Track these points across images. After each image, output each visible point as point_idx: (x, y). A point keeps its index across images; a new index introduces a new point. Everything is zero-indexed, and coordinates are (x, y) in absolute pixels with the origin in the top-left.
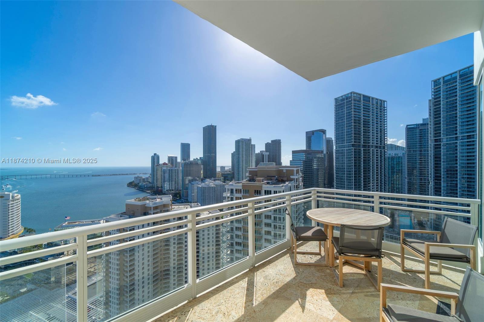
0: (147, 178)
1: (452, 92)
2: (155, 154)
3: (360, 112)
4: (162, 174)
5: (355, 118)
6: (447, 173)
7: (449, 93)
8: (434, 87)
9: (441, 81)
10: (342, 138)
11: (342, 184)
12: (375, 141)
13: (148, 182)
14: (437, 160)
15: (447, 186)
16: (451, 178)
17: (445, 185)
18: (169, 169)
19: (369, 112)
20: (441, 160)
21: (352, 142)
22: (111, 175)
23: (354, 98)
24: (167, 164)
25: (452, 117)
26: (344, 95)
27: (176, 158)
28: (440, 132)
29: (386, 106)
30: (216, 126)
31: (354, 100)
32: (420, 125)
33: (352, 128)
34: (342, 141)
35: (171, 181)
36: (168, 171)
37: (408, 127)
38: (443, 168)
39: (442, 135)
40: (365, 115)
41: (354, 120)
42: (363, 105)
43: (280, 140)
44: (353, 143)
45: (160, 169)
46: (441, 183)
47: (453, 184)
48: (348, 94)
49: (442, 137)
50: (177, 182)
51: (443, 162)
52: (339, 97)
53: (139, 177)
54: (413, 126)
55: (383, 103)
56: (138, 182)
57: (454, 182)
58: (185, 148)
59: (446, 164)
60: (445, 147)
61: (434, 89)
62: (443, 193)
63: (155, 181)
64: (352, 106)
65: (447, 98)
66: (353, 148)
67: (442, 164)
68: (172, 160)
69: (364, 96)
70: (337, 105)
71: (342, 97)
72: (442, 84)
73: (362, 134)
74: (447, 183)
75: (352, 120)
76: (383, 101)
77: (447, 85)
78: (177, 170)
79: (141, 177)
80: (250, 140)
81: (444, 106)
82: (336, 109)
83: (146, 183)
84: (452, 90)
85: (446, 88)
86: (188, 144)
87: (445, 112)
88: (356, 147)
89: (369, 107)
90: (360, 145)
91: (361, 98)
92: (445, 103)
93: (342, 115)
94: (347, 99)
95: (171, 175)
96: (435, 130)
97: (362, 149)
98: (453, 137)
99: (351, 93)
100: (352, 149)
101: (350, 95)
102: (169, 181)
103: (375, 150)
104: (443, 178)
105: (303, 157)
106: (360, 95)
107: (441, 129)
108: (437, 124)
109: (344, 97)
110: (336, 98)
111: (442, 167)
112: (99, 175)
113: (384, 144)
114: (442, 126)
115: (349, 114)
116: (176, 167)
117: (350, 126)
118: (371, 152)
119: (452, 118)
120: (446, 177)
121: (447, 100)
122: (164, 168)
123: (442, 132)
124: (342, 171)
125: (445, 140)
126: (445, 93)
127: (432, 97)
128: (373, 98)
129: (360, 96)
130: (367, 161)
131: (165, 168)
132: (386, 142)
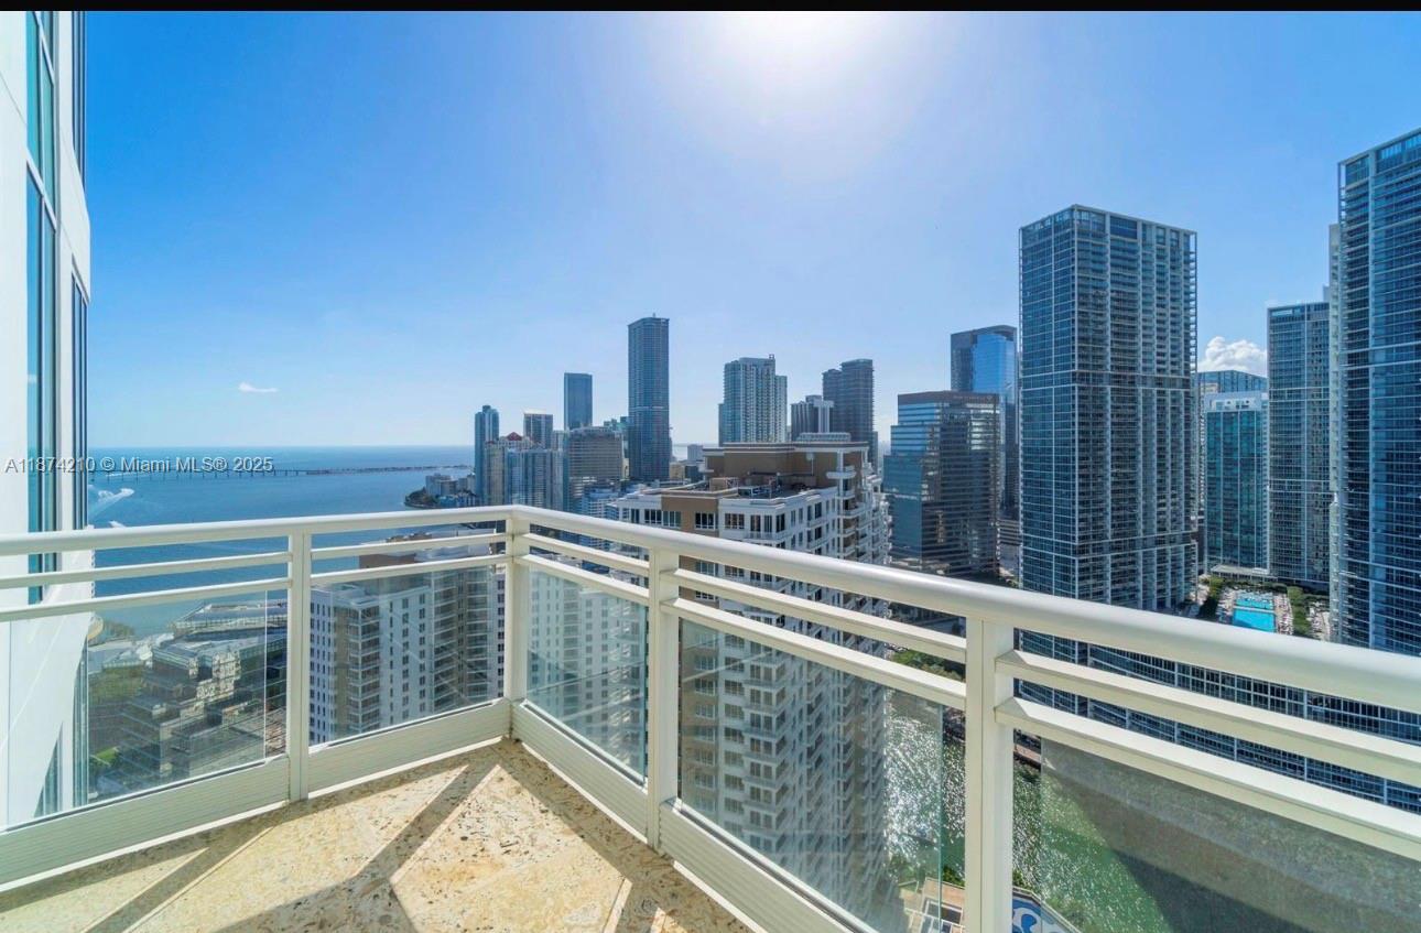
0: (463, 481)
1: (1405, 197)
2: (486, 408)
3: (1101, 271)
4: (506, 469)
5: (1084, 291)
6: (1387, 466)
7: (1395, 200)
8: (1348, 183)
9: (1371, 163)
10: (1043, 354)
11: (1041, 501)
12: (1155, 362)
13: (465, 491)
14: (1357, 423)
15: (1389, 507)
16: (1400, 480)
17: (1383, 505)
18: (526, 455)
19: (1134, 269)
20: (1366, 423)
21: (1073, 365)
22: (361, 471)
23: (1080, 226)
24: (519, 438)
25: (1407, 280)
26: (1050, 217)
27: (549, 419)
28: (1367, 333)
29: (1192, 249)
30: (667, 320)
31: (1079, 233)
32: (1312, 309)
33: (1073, 321)
34: (1044, 363)
35: (530, 489)
36: (522, 460)
37: (1275, 314)
38: (1376, 449)
39: (1371, 341)
40: (1120, 279)
41: (1080, 295)
42: (1112, 248)
43: (870, 362)
44: (1076, 369)
45: (500, 453)
46: (1367, 497)
47: (1407, 500)
48: (1061, 214)
49: (1371, 348)
50: (548, 489)
51: (1375, 428)
52: (1034, 225)
53: (439, 477)
54: (1290, 312)
55: (1182, 239)
56: (436, 490)
57: (1409, 495)
58: (578, 388)
59: (1383, 435)
60: (1383, 380)
61: (1348, 191)
62: (1374, 530)
63: (485, 490)
64: (1073, 251)
65: (1389, 219)
66: (1076, 385)
67: (1372, 434)
68: (538, 425)
69: (1115, 219)
70: (1028, 249)
71: (1043, 222)
72: (1372, 172)
73: (1109, 341)
74: (1388, 498)
75: (1073, 295)
76: (1182, 235)
77: (1389, 176)
78: (548, 456)
79: (447, 478)
80: (769, 363)
81: (1379, 246)
82: (1025, 260)
83: (460, 494)
84: (1407, 191)
85: (1387, 187)
86: (586, 375)
87: (1383, 266)
88: (1088, 380)
89: (1134, 252)
90: (1101, 375)
91: (1104, 226)
92: (1384, 234)
93: (1043, 279)
94: (1057, 229)
95: (530, 470)
96: (1349, 325)
97: (1109, 388)
98: (1406, 347)
99: (1071, 210)
100: (1074, 388)
101: (1067, 217)
102: (526, 490)
103: (1155, 392)
104: (1375, 481)
105: (935, 413)
106: (1102, 215)
107: (1367, 321)
108: (1357, 303)
109: (1048, 223)
110: (1024, 225)
111: (1372, 445)
112: (327, 472)
113: (1187, 373)
114: (1371, 310)
115: (1065, 278)
116: (548, 446)
117: (1067, 315)
118: (1140, 400)
119: (1404, 284)
120: (1384, 478)
121: (1389, 226)
122: (509, 450)
123: (1372, 332)
124: (1043, 460)
125: (1381, 357)
126: (1384, 203)
127: (1340, 216)
128: (1145, 226)
129: (1101, 218)
130: (1125, 427)
131: (513, 450)
132: (1192, 365)
